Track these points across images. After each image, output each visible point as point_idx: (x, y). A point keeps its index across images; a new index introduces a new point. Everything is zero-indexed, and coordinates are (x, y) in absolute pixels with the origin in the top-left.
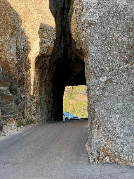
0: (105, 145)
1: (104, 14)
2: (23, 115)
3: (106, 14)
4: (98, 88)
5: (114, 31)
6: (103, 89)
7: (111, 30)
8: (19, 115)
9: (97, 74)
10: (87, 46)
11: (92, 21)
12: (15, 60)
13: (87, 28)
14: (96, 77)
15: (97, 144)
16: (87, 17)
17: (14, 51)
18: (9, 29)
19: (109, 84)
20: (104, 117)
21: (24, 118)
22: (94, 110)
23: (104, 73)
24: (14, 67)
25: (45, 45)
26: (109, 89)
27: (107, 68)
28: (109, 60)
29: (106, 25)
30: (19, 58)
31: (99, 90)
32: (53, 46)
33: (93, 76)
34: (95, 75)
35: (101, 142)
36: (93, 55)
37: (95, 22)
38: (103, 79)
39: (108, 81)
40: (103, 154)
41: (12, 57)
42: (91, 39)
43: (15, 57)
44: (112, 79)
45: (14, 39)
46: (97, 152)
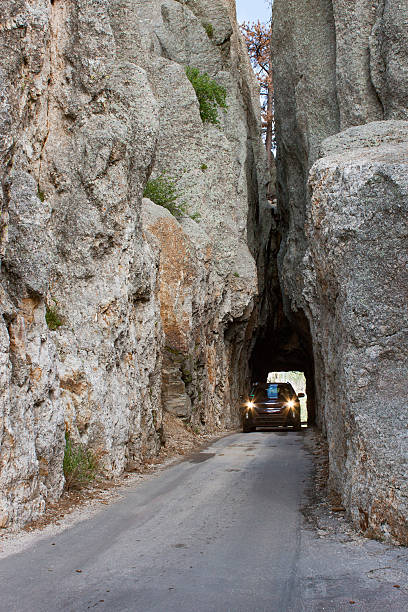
0: (381, 498)
1: (374, 215)
2: (201, 419)
3: (380, 215)
4: (362, 371)
5: (396, 251)
6: (373, 374)
7: (390, 248)
8: (195, 417)
9: (360, 342)
10: (338, 283)
11: (349, 230)
12: (191, 323)
13: (337, 245)
14: (357, 348)
15: (360, 493)
16: (336, 223)
17: (188, 308)
18: (182, 272)
19: (385, 362)
20: (376, 434)
21: (203, 423)
22: (352, 417)
23: (374, 339)
24: (189, 335)
25: (239, 303)
26: (386, 372)
27: (383, 328)
28: (387, 312)
29: (379, 238)
30: (197, 321)
31: (363, 375)
32: (252, 305)
33: (350, 345)
34: (355, 342)
35: (371, 489)
36: (350, 301)
37: (355, 232)
38: (373, 352)
39: (384, 356)
40: (375, 516)
41: (185, 319)
42: (345, 269)
43: (191, 319)
44: (391, 351)
45: (189, 289)
46: (361, 511)
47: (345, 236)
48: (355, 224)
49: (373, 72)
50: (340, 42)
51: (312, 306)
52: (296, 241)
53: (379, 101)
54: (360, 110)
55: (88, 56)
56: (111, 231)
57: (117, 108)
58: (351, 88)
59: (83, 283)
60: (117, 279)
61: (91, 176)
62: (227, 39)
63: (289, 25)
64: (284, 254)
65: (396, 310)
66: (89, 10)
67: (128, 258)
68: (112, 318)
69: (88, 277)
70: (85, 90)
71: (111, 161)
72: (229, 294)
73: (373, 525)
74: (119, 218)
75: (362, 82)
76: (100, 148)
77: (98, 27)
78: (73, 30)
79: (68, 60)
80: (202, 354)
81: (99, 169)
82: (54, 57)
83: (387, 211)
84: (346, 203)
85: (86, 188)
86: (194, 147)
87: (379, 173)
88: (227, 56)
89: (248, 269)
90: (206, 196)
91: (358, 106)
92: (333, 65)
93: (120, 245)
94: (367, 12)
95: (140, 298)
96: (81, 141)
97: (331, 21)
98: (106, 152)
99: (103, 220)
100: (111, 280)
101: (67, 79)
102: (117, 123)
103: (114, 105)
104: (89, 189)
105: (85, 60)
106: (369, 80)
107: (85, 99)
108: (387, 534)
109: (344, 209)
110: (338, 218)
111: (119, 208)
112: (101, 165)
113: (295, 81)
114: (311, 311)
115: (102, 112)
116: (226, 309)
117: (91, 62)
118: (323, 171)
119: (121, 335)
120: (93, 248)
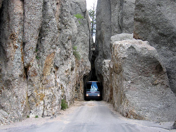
47: (124, 58)
48: (126, 56)
49: (119, 22)
50: (112, 15)
51: (104, 73)
52: (100, 58)
53: (121, 28)
54: (116, 30)
55: (65, 17)
56: (68, 54)
57: (69, 28)
58: (114, 25)
59: (62, 65)
60: (69, 65)
61: (64, 42)
62: (85, 12)
63: (101, 10)
64: (97, 61)
65: (134, 74)
66: (65, 7)
67: (71, 60)
68: (67, 73)
69: (63, 64)
70: (63, 24)
71: (69, 39)
72: (85, 70)
73: (129, 116)
74: (70, 52)
75: (117, 24)
76: (67, 36)
77: (67, 11)
78: (61, 11)
79: (60, 17)
80: (80, 83)
81: (66, 41)
82: (57, 16)
83: (133, 54)
84: (124, 52)
85: (63, 45)
86: (79, 36)
87: (131, 46)
88: (85, 15)
89: (89, 64)
90: (81, 47)
91: (116, 29)
92: (110, 19)
93: (69, 58)
94: (118, 9)
95: (72, 69)
96: (62, 35)
97: (110, 10)
98: (68, 37)
99: (67, 52)
100: (67, 65)
101: (59, 21)
102: (70, 31)
103: (69, 27)
104: (64, 45)
105: (64, 17)
106: (119, 23)
107: (63, 26)
108: (132, 117)
109: (124, 53)
110: (122, 54)
111: (70, 49)
112: (66, 40)
113: (101, 22)
114: (104, 74)
115: (67, 29)
116: (85, 73)
117: (65, 18)
118: (117, 44)
119: (69, 77)
120: (64, 58)
